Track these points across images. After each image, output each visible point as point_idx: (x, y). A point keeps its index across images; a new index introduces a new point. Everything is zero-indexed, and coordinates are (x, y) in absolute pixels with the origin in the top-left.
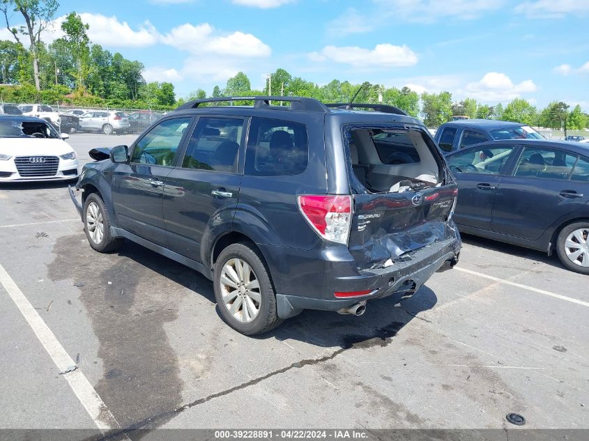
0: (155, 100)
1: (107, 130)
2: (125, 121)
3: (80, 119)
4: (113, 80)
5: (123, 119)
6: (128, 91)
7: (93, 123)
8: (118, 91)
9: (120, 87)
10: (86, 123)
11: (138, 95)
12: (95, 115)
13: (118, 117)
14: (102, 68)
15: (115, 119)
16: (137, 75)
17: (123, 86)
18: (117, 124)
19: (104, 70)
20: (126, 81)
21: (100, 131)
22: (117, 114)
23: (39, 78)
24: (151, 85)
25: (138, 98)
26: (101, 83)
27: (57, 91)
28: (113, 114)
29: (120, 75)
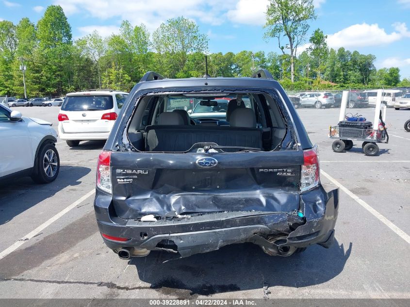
0: (382, 81)
1: (318, 105)
2: (331, 99)
3: (301, 99)
4: (351, 70)
5: (329, 97)
6: (361, 77)
7: (309, 101)
8: (353, 78)
9: (355, 75)
10: (304, 102)
11: (369, 79)
12: (312, 96)
13: (326, 96)
14: (343, 63)
15: (324, 97)
16: (369, 64)
17: (358, 74)
18: (325, 101)
19: (345, 65)
20: (360, 70)
21: (313, 107)
22: (325, 94)
23: (294, 75)
24: (380, 70)
25: (369, 81)
26: (342, 73)
27: (304, 82)
28: (322, 94)
29: (356, 66)
